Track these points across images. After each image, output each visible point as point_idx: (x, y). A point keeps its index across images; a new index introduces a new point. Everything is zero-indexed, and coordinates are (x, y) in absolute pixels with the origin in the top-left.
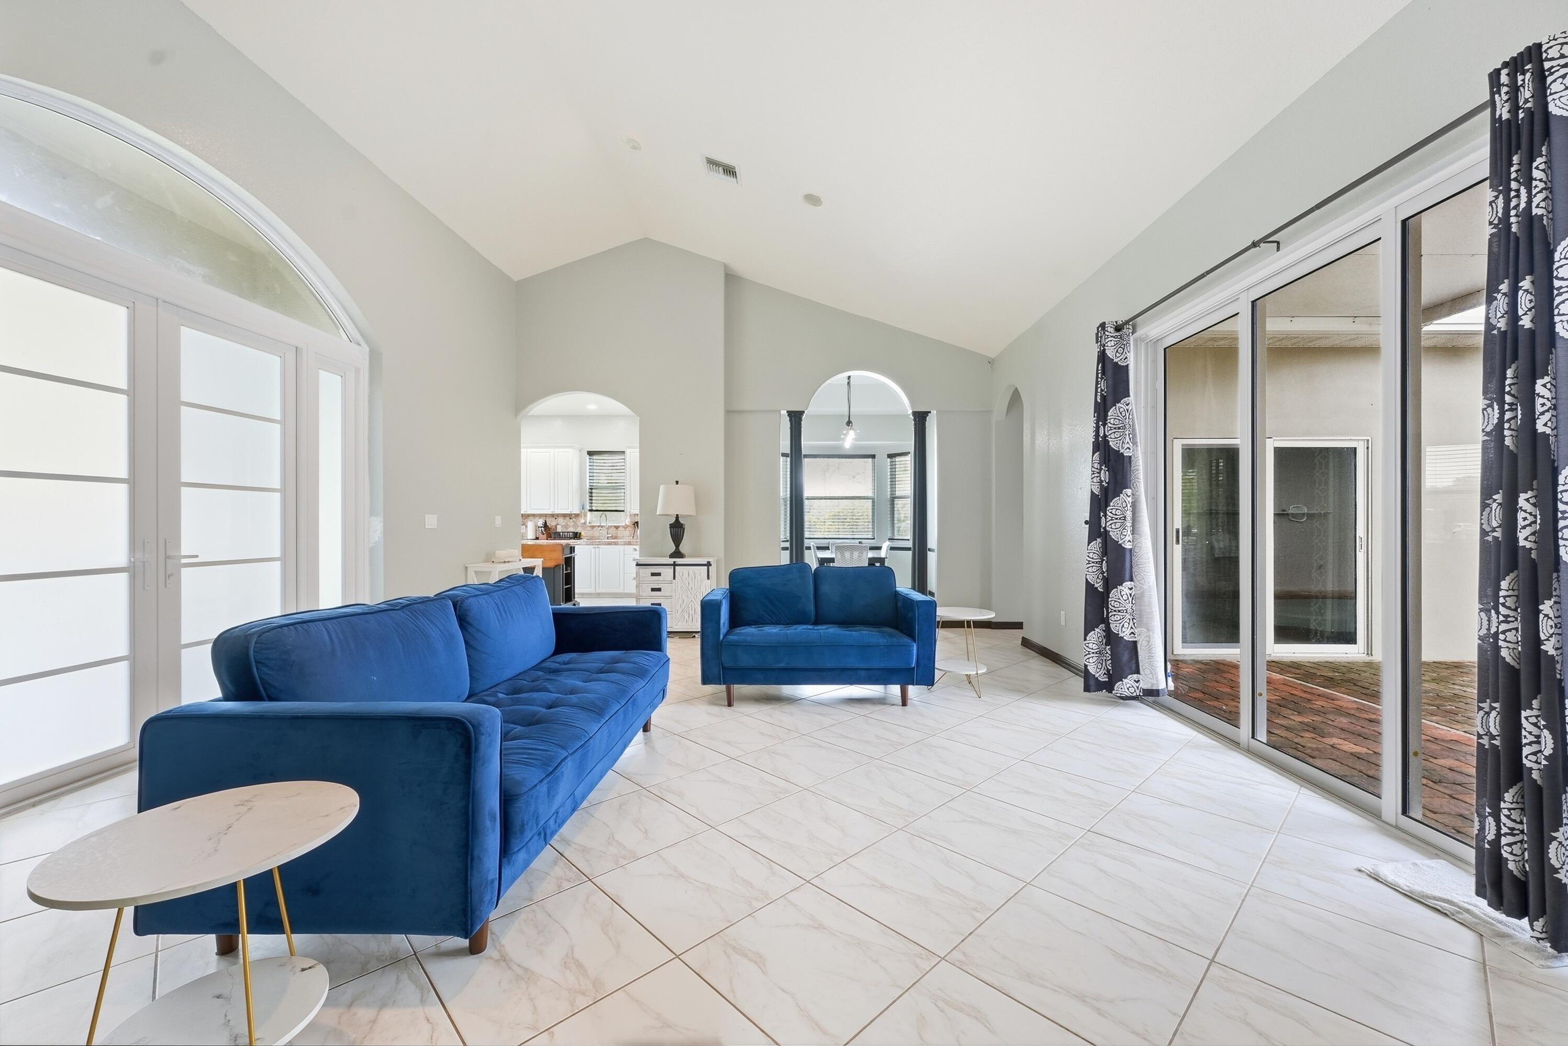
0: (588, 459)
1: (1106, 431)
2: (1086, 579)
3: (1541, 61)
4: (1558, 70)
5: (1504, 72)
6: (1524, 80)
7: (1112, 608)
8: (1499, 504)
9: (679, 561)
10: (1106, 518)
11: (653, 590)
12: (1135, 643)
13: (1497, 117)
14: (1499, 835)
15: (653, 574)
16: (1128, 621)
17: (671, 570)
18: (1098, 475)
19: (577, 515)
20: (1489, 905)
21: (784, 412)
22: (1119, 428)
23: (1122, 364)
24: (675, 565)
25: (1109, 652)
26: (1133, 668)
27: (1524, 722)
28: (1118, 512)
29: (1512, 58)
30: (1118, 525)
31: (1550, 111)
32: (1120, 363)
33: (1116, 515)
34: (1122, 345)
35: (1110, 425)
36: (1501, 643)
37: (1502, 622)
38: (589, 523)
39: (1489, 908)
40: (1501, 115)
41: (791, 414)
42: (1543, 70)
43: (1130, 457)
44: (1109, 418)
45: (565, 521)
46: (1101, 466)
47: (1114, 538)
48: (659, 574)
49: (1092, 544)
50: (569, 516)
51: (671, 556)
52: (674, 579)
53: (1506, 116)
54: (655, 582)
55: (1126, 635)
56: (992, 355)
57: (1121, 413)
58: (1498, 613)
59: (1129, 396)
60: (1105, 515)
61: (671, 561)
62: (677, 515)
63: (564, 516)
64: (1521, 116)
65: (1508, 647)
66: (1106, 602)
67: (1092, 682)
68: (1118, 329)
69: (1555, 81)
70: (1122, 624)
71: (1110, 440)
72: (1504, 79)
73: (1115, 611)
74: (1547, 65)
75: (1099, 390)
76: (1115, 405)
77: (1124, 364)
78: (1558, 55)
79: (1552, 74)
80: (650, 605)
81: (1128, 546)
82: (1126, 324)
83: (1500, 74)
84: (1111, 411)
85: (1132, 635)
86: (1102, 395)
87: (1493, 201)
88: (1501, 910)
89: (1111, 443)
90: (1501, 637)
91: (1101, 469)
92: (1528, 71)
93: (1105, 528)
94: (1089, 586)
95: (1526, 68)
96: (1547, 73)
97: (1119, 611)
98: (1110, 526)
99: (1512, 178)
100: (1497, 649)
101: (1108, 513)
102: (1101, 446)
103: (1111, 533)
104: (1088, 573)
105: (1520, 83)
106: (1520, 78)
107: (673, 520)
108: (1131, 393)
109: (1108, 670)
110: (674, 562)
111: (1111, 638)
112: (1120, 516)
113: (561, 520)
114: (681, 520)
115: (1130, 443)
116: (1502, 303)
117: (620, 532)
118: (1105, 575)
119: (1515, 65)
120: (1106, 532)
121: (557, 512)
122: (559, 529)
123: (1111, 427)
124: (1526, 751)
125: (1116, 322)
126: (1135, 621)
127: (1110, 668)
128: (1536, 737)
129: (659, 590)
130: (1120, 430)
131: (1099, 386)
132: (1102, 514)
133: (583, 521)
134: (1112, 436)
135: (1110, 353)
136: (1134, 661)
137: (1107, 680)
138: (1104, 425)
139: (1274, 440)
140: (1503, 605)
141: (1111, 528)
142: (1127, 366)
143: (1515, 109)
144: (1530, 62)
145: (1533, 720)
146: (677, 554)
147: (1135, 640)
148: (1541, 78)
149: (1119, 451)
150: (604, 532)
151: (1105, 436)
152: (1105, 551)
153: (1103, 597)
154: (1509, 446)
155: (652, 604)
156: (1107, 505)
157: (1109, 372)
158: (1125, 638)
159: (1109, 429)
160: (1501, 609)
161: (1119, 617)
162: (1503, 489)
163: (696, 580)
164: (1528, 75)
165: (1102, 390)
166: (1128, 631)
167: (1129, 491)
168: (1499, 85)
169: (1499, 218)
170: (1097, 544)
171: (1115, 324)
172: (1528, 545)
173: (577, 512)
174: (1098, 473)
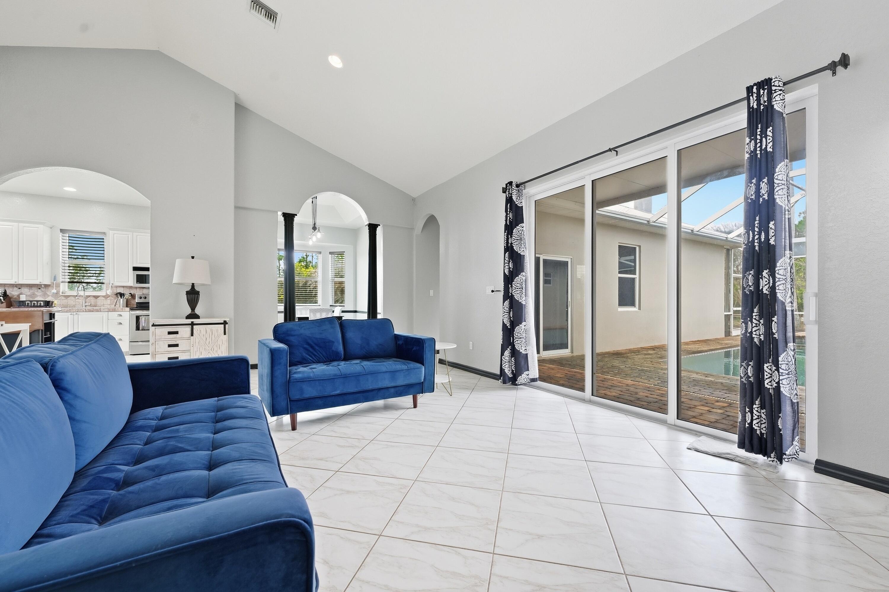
0: (60, 235)
1: (512, 241)
2: (503, 322)
3: (771, 86)
4: (778, 91)
5: (755, 87)
6: (764, 93)
7: (516, 337)
8: (752, 275)
9: (196, 321)
10: (512, 288)
11: (170, 346)
12: (527, 354)
13: (751, 106)
14: (752, 420)
15: (170, 333)
16: (524, 343)
17: (188, 328)
18: (508, 264)
19: (47, 286)
20: (746, 451)
21: (280, 213)
22: (518, 240)
23: (519, 206)
24: (192, 324)
25: (514, 361)
26: (526, 368)
27: (765, 368)
28: (518, 285)
29: (758, 82)
30: (518, 292)
31: (775, 108)
32: (518, 205)
33: (517, 286)
34: (519, 195)
35: (513, 237)
36: (753, 336)
37: (754, 326)
38: (62, 293)
39: (746, 452)
40: (753, 106)
41: (285, 215)
42: (772, 90)
43: (524, 255)
44: (513, 234)
45: (31, 291)
46: (509, 260)
47: (516, 299)
48: (177, 333)
49: (505, 302)
50: (38, 286)
51: (188, 317)
52: (192, 335)
53: (755, 107)
54: (172, 340)
55: (523, 351)
56: (414, 195)
57: (519, 232)
58: (752, 322)
59: (523, 223)
60: (512, 286)
61: (189, 321)
62: (193, 284)
63: (30, 286)
64: (762, 107)
65: (757, 337)
66: (512, 333)
67: (507, 379)
68: (518, 186)
69: (777, 96)
70: (521, 345)
71: (513, 245)
72: (755, 90)
73: (518, 338)
74: (773, 88)
75: (508, 218)
76: (516, 227)
77: (521, 206)
78: (778, 85)
79: (776, 92)
80: (166, 360)
81: (524, 303)
82: (521, 185)
83: (753, 88)
84: (514, 230)
85: (525, 351)
86: (510, 221)
87: (749, 143)
88: (753, 452)
89: (514, 248)
90: (754, 333)
91: (509, 262)
92: (766, 89)
93: (512, 294)
94: (504, 325)
95: (765, 87)
96: (773, 92)
97: (520, 338)
98: (514, 293)
99: (758, 134)
100: (753, 339)
101: (513, 285)
102: (509, 249)
103: (515, 296)
104: (504, 318)
105: (762, 93)
106: (762, 91)
107: (189, 288)
108: (524, 222)
109: (513, 371)
110: (192, 322)
111: (515, 353)
112: (519, 287)
113: (25, 290)
114: (197, 288)
115: (524, 248)
116: (753, 187)
117: (100, 301)
118: (511, 319)
119: (760, 85)
120: (512, 296)
121: (21, 282)
122: (23, 298)
123: (514, 239)
124: (766, 382)
125: (517, 182)
126: (527, 343)
127: (513, 369)
128: (771, 374)
129: (177, 345)
130: (518, 241)
131: (508, 216)
132: (510, 286)
133: (54, 291)
134: (515, 244)
135: (514, 198)
136: (526, 364)
137: (512, 376)
138: (511, 237)
139: (543, 255)
140: (755, 319)
141: (515, 293)
142: (522, 207)
143: (759, 104)
144: (767, 85)
145: (769, 367)
146: (193, 316)
147: (527, 353)
148: (770, 93)
149: (518, 252)
150: (81, 301)
151: (511, 243)
152: (511, 307)
153: (510, 331)
154: (757, 250)
155: (169, 358)
156: (513, 281)
157: (514, 209)
158: (523, 352)
159: (513, 239)
160: (754, 321)
161: (520, 341)
162: (755, 268)
163: (213, 336)
164: (766, 91)
165: (510, 218)
166: (524, 349)
167: (524, 273)
168: (752, 93)
169: (751, 151)
170: (507, 303)
171: (516, 183)
172: (767, 293)
173: (47, 282)
174: (508, 263)
